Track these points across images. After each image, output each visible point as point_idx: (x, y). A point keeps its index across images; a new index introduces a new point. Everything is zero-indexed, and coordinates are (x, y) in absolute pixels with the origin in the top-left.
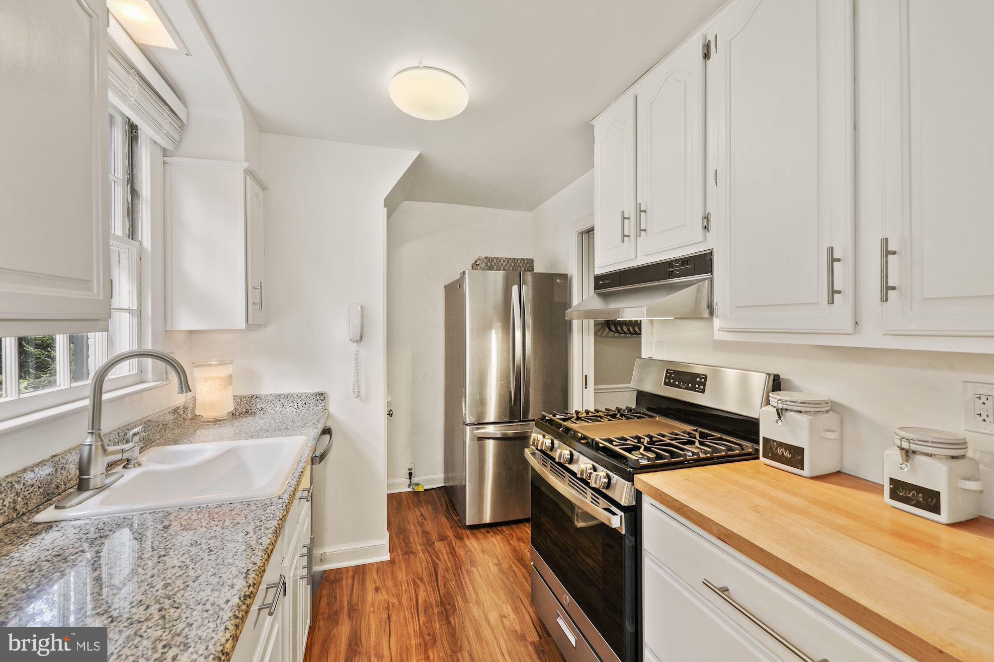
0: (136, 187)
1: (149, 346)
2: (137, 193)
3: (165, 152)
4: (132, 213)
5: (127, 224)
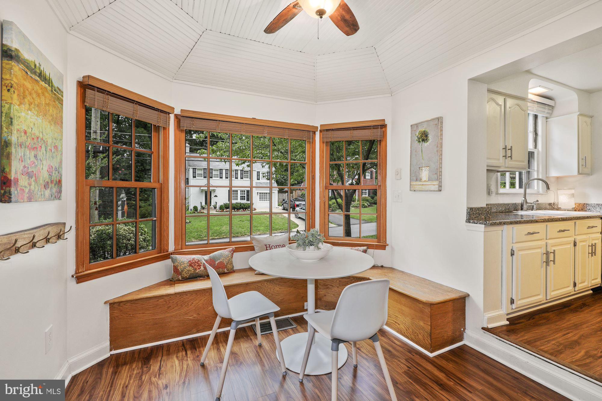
0: (537, 132)
1: (540, 177)
2: (537, 134)
3: (547, 118)
4: (535, 141)
5: (534, 144)
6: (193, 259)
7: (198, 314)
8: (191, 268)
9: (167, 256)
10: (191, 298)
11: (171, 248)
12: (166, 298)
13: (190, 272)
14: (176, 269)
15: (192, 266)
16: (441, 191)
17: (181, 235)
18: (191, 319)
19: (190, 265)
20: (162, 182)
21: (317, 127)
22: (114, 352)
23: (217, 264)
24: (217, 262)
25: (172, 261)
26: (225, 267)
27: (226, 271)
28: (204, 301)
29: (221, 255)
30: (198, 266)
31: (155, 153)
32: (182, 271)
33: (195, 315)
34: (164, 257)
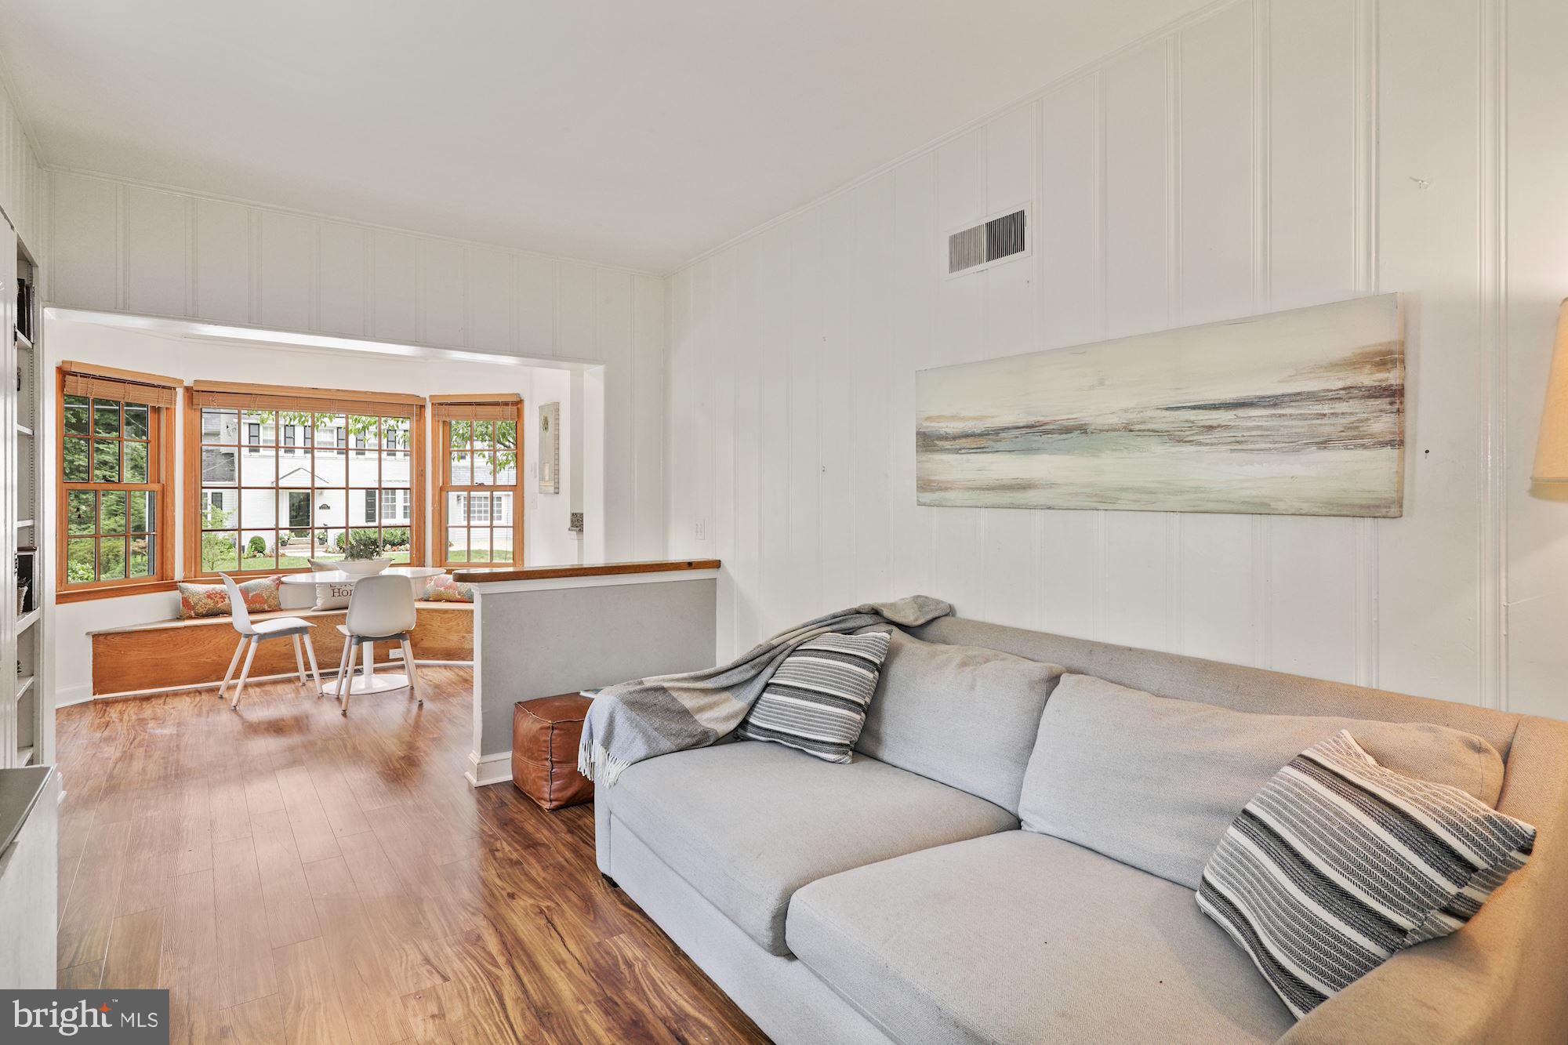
6: (213, 589)
7: (220, 656)
8: (209, 601)
9: (173, 586)
10: (209, 634)
11: (179, 574)
12: (171, 633)
13: (208, 606)
14: (186, 602)
15: (212, 599)
16: (558, 493)
17: (194, 556)
18: (207, 663)
19: (209, 597)
20: (164, 483)
21: (425, 399)
22: (97, 697)
23: (252, 597)
24: (251, 594)
25: (181, 591)
26: (266, 602)
27: (266, 608)
28: (228, 639)
29: (259, 586)
30: (220, 598)
31: (153, 442)
32: (196, 604)
33: (215, 658)
34: (168, 586)
